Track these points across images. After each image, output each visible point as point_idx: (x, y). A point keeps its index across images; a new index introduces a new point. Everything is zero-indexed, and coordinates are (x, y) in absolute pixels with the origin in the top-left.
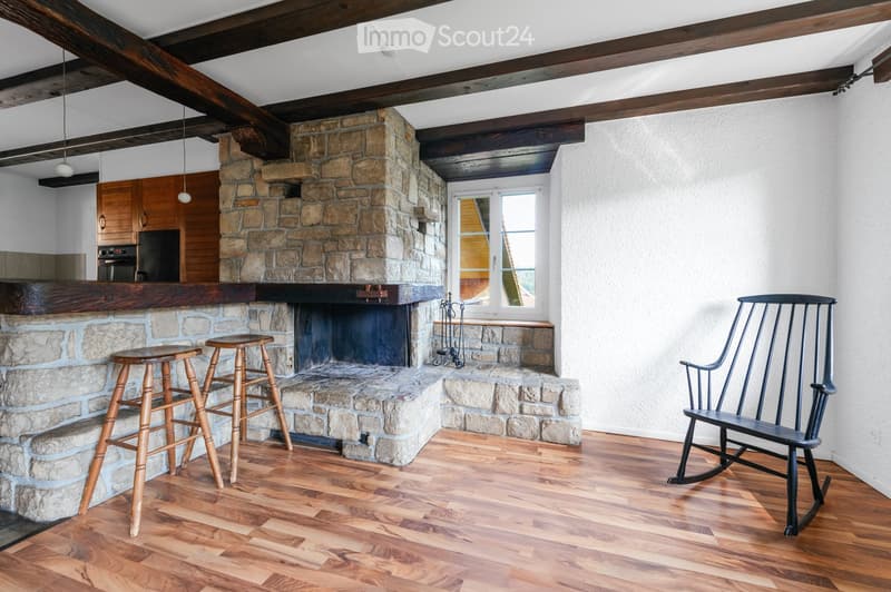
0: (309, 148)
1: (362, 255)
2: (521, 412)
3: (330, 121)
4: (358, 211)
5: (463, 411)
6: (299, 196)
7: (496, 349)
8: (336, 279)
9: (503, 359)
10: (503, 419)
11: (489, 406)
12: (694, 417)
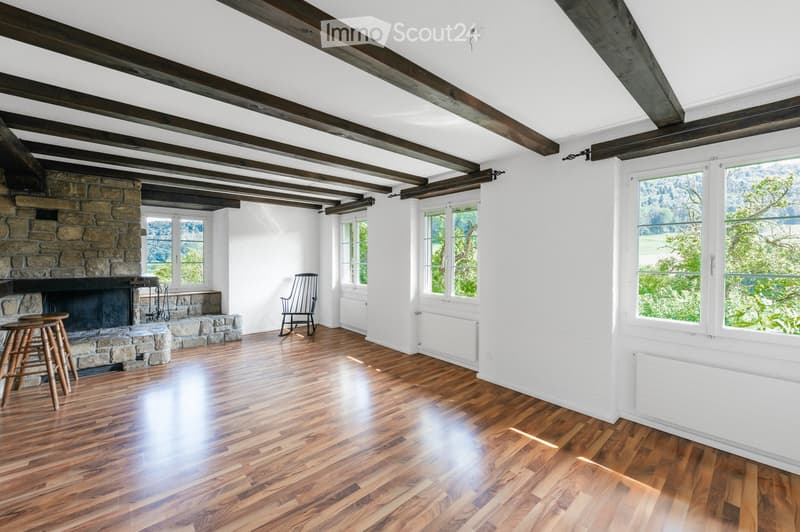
0: (69, 190)
1: (121, 260)
2: (215, 331)
3: (91, 177)
4: (116, 235)
5: (180, 339)
6: (56, 219)
7: (186, 307)
8: (97, 274)
9: (192, 312)
10: (205, 337)
11: (197, 332)
12: (284, 314)
